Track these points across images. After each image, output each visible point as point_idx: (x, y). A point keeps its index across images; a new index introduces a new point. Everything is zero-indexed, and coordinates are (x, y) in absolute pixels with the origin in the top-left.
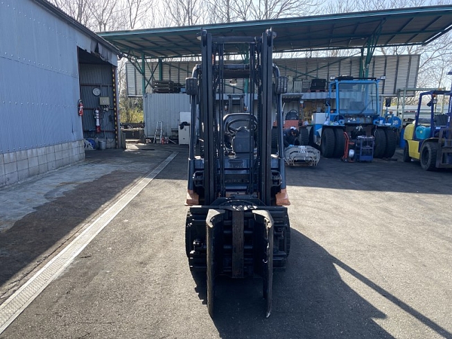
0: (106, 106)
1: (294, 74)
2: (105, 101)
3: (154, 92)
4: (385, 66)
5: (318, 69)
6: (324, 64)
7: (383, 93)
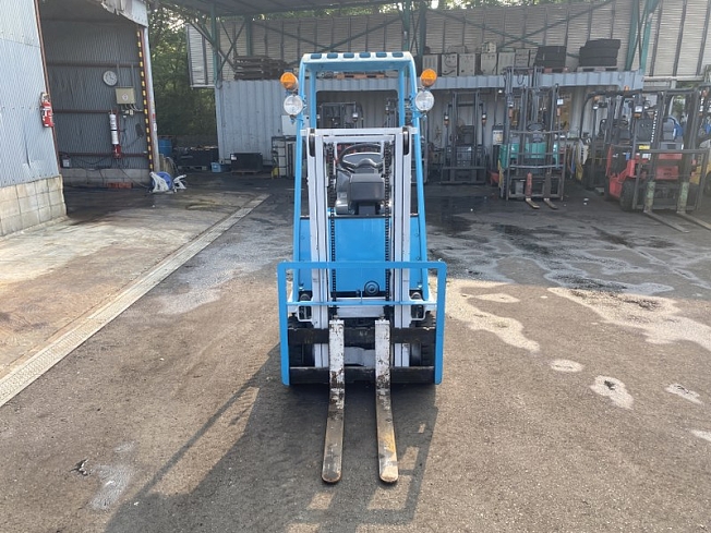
0: (128, 106)
1: (498, 38)
2: (126, 96)
3: (236, 78)
5: (546, 28)
6: (559, 18)
7: (675, 75)
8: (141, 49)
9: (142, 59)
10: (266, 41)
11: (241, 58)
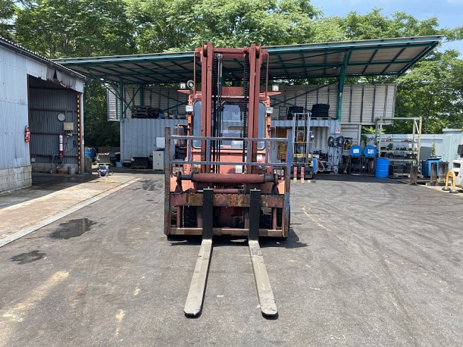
0: (70, 131)
2: (69, 126)
3: (133, 117)
4: (363, 95)
5: (295, 97)
6: (302, 92)
7: (361, 122)
10: (151, 99)
11: (137, 107)
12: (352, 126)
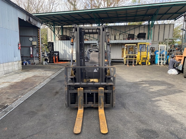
0: (35, 46)
1: (120, 32)
2: (35, 43)
3: (59, 40)
4: (159, 29)
5: (130, 30)
7: (158, 40)
8: (39, 33)
9: (39, 35)
10: (66, 32)
11: (60, 35)
12: (154, 42)
